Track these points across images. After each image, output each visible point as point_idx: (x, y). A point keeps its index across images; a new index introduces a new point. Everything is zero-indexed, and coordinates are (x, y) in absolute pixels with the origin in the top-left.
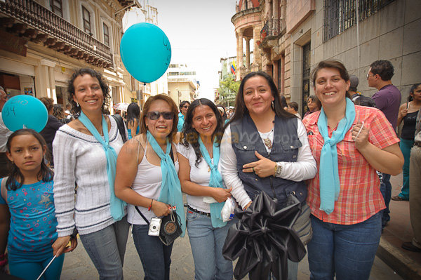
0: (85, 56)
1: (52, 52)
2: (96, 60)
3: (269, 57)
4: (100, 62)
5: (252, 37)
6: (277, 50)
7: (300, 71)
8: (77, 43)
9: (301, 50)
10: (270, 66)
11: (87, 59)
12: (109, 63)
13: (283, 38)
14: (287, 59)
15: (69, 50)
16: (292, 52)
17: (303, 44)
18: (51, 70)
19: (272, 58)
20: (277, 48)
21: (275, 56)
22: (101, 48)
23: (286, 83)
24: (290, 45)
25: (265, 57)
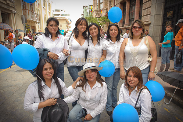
23: (144, 12)
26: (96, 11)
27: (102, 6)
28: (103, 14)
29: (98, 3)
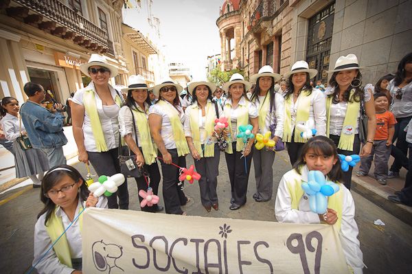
0: (69, 35)
1: (15, 22)
2: (86, 42)
3: (259, 42)
4: (94, 45)
5: (233, 37)
6: (270, 32)
7: (304, 48)
8: (53, 14)
9: (306, 23)
10: (258, 53)
11: (73, 38)
13: (280, 17)
14: (286, 37)
16: (294, 27)
17: (309, 16)
19: (263, 42)
20: (271, 29)
21: (267, 38)
22: (93, 30)
23: (283, 63)
24: (291, 20)
25: (254, 42)
26: (225, 62)
27: (233, 55)
28: (235, 65)
29: (227, 50)
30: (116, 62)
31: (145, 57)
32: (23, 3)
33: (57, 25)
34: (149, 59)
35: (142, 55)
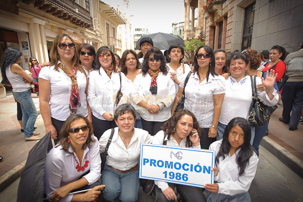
0: (70, 17)
1: (43, 12)
2: (78, 21)
3: (213, 20)
4: (82, 23)
5: (197, 7)
6: (220, 13)
7: (241, 30)
8: (63, 6)
9: (243, 11)
10: (213, 28)
11: (71, 19)
12: (89, 24)
13: (227, 3)
14: (229, 20)
15: (56, 12)
16: (235, 14)
17: (245, 6)
18: (42, 27)
19: (215, 20)
20: (221, 11)
21: (218, 18)
22: (83, 11)
23: (227, 40)
24: (233, 7)
25: (209, 20)
30: (95, 34)
31: (115, 27)
32: (49, 1)
33: (59, 9)
34: (118, 28)
35: (113, 26)
